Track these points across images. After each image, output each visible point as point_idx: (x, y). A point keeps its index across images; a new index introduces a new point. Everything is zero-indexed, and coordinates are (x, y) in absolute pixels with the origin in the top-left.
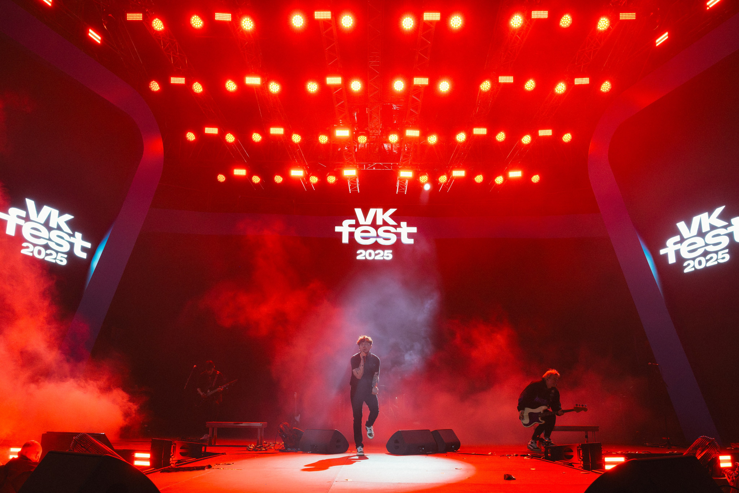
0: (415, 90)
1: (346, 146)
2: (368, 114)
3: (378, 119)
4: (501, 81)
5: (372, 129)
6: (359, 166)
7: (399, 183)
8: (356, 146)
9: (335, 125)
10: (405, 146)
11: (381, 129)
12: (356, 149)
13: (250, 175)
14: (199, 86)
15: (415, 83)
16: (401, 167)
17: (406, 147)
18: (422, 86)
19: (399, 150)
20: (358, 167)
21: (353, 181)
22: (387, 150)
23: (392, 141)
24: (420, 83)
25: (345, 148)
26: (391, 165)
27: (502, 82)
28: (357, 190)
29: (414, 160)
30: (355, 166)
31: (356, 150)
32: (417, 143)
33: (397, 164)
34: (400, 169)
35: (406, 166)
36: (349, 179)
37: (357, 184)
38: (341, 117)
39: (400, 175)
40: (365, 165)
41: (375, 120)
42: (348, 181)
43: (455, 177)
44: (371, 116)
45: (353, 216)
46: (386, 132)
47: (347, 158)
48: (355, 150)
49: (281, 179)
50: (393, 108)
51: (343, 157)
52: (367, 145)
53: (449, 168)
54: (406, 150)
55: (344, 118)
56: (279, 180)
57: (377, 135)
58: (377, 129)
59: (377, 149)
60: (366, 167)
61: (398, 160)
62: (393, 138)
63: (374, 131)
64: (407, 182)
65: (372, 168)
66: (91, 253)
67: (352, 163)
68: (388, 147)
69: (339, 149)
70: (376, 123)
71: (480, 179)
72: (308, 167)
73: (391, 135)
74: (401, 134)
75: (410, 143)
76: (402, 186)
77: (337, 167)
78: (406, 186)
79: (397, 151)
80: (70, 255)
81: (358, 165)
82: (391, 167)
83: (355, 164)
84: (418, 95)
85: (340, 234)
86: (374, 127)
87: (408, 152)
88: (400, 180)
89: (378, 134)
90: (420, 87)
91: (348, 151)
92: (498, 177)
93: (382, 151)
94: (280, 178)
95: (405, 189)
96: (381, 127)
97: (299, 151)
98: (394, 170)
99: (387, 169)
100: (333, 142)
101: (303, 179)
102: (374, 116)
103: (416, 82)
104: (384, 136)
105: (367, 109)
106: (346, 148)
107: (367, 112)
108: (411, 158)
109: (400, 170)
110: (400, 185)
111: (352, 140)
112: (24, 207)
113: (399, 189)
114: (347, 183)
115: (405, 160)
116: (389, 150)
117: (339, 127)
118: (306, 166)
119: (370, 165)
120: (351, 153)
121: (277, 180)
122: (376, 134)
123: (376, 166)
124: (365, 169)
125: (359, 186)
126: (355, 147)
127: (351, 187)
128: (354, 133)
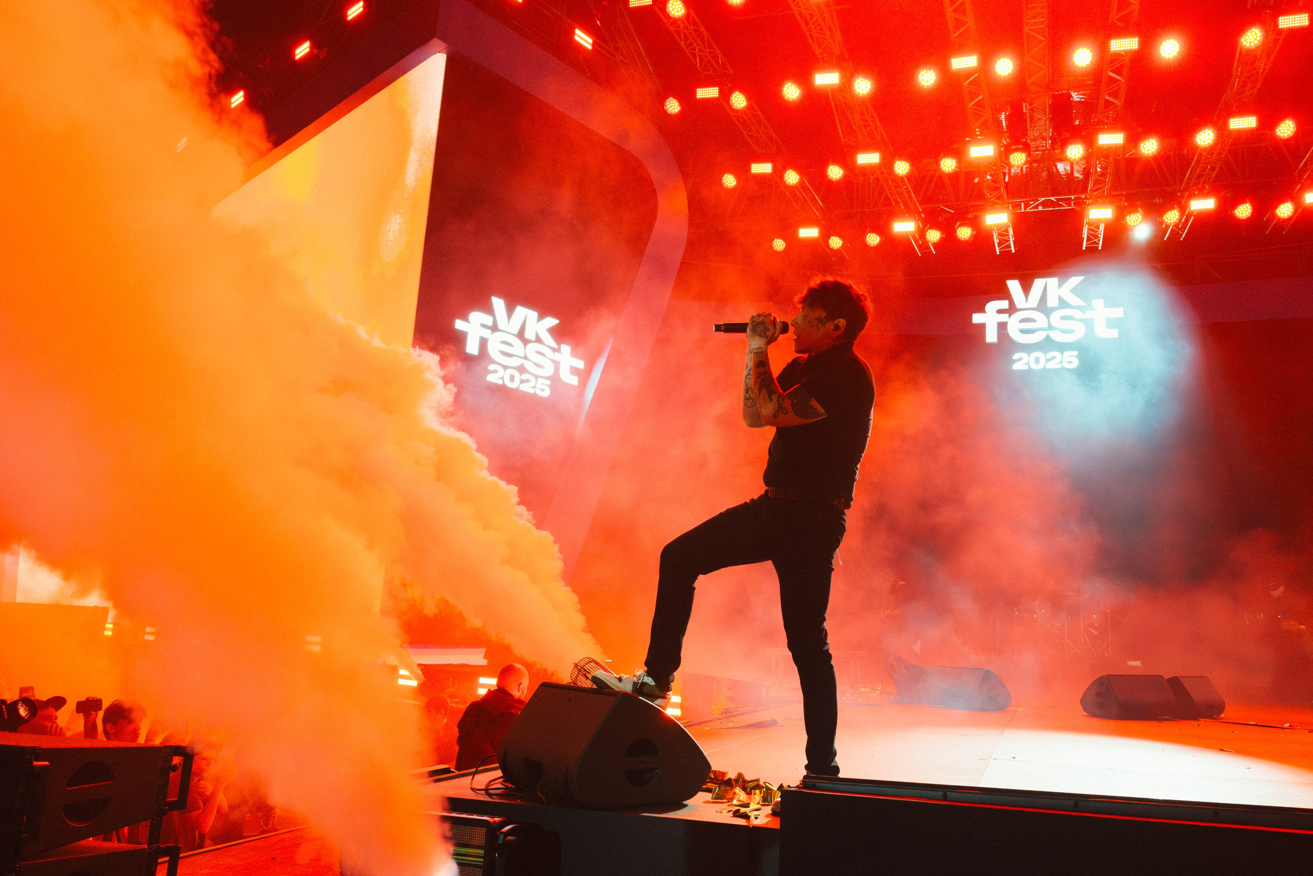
0: (1112, 61)
1: (989, 173)
2: (1026, 113)
3: (1046, 120)
4: (1283, 26)
5: (1035, 140)
6: (1012, 206)
7: (1088, 229)
8: (1007, 171)
9: (967, 139)
10: (1098, 163)
11: (1051, 138)
12: (1007, 176)
13: (825, 236)
14: (741, 98)
15: (1112, 50)
16: (1090, 201)
17: (1099, 166)
18: (1127, 52)
19: (1087, 173)
20: (1011, 208)
21: (1003, 234)
22: (1063, 173)
23: (1073, 157)
24: (1122, 49)
25: (986, 177)
26: (1073, 200)
27: (1285, 26)
28: (1010, 247)
29: (1114, 187)
30: (1005, 206)
31: (1007, 179)
32: (1118, 156)
33: (1083, 197)
34: (1089, 204)
35: (1100, 199)
36: (994, 230)
37: (1009, 238)
38: (978, 124)
39: (1088, 216)
40: (1023, 204)
41: (1041, 123)
42: (994, 234)
43: (1194, 211)
44: (1032, 118)
45: (1004, 294)
46: (1061, 142)
47: (990, 195)
48: (1004, 179)
49: (876, 239)
50: (1072, 99)
51: (984, 193)
52: (1027, 168)
53: (1182, 197)
54: (1099, 170)
55: (984, 126)
56: (873, 241)
57: (1044, 148)
58: (1044, 139)
59: (1044, 174)
60: (1025, 208)
61: (1084, 190)
62: (1075, 151)
63: (1038, 142)
64: (1102, 228)
65: (1037, 207)
66: (584, 375)
67: (1000, 202)
68: (1065, 169)
69: (976, 181)
70: (1041, 128)
71: (1246, 211)
72: (923, 216)
73: (1070, 147)
74: (1089, 141)
75: (1106, 157)
76: (1093, 236)
77: (974, 211)
78: (1100, 235)
79: (1081, 175)
80: (555, 380)
81: (1010, 205)
82: (1072, 202)
83: (1006, 203)
84: (1118, 71)
85: (982, 327)
86: (1038, 135)
87: (1103, 175)
88: (1089, 224)
89: (1046, 146)
90: (1122, 55)
91: (993, 181)
92: (1283, 205)
93: (1053, 176)
94: (876, 237)
95: (1099, 241)
96: (1050, 135)
97: (907, 188)
98: (1078, 208)
99: (1063, 206)
100: (965, 168)
101: (914, 237)
102: (1037, 116)
103: (1115, 46)
104: (1057, 149)
105: (1024, 104)
106: (989, 177)
107: (1025, 111)
108: (1108, 184)
109: (1089, 207)
110: (1090, 234)
111: (999, 162)
113: (1087, 241)
114: (993, 235)
115: (1098, 189)
116: (1067, 174)
117: (975, 140)
118: (919, 213)
119: (1032, 202)
120: (998, 185)
121: (871, 241)
122: (1043, 146)
123: (1044, 204)
124: (1023, 210)
125: (1014, 241)
126: (1004, 174)
127: (999, 244)
128: (1002, 149)
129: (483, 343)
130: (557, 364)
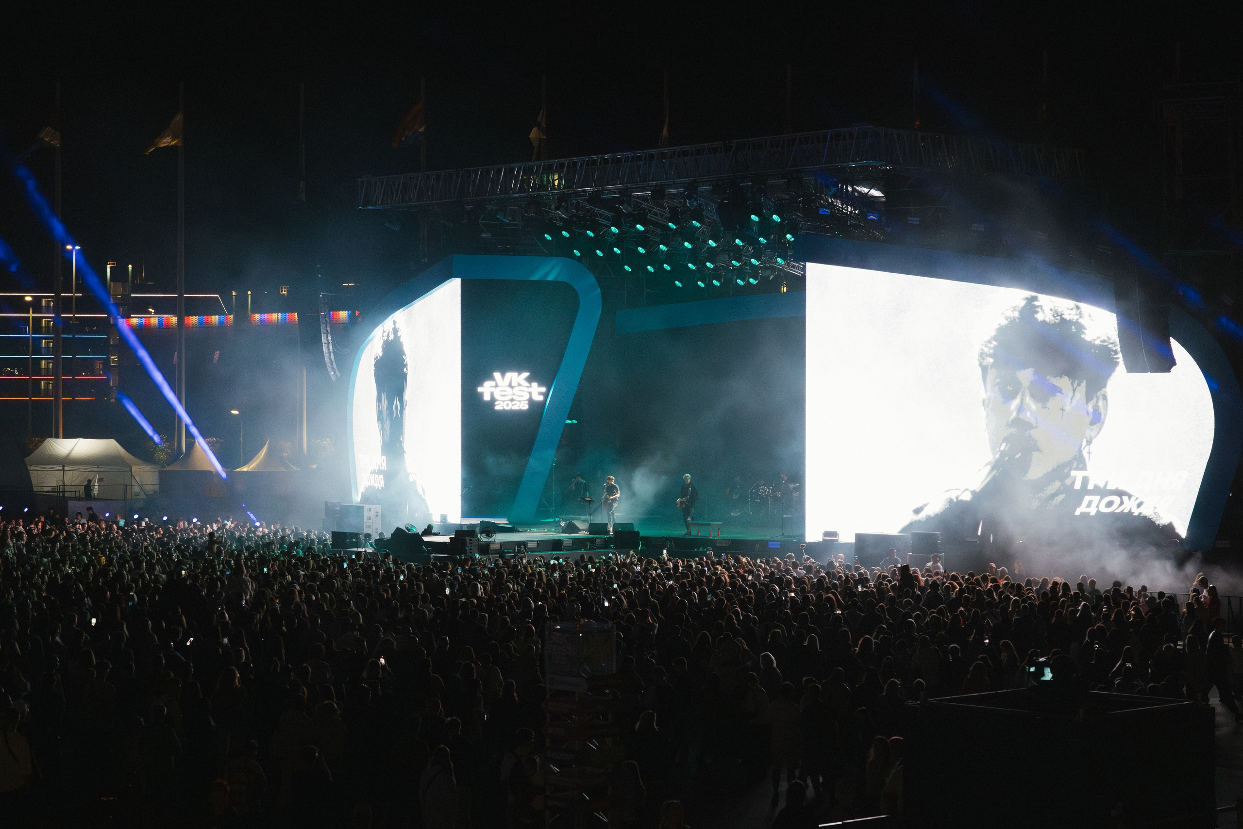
66: (546, 395)
112: (492, 379)
129: (492, 394)
130: (530, 394)
